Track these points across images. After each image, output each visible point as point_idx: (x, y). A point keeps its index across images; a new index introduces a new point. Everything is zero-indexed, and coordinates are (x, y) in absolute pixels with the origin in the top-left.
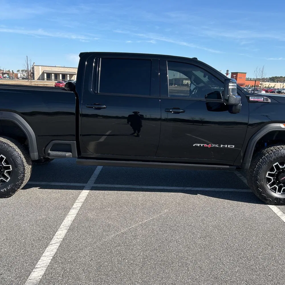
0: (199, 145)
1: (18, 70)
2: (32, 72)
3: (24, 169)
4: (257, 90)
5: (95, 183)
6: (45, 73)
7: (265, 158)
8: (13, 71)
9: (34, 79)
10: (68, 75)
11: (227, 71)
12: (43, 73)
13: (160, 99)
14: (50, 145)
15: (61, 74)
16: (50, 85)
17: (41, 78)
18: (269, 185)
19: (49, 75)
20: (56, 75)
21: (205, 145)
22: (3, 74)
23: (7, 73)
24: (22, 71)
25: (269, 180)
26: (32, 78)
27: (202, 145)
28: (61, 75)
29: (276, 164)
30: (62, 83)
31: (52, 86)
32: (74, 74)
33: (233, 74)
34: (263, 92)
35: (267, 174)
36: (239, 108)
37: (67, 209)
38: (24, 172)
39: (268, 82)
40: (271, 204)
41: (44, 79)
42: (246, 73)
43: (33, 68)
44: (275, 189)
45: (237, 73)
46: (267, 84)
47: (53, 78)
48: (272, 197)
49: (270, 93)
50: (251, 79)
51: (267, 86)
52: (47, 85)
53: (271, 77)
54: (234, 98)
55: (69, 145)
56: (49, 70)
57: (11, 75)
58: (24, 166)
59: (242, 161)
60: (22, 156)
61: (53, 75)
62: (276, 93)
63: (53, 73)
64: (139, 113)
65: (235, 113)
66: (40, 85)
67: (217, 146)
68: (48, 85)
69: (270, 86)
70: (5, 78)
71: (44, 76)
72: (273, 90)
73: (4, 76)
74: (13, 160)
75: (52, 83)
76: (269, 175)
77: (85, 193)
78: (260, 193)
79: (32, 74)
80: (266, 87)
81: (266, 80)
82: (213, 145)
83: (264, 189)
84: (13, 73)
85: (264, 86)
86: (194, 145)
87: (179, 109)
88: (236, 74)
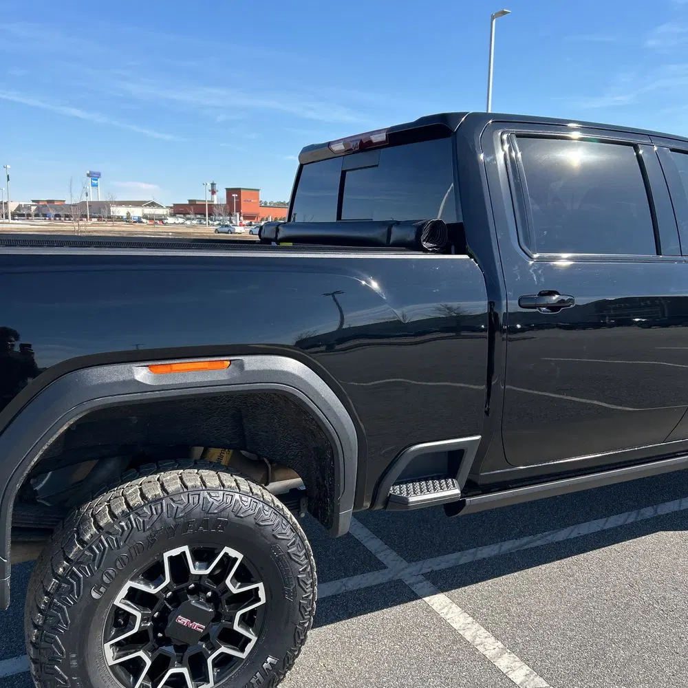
11: (213, 185)
33: (230, 192)
42: (258, 190)
45: (240, 189)
88: (238, 191)
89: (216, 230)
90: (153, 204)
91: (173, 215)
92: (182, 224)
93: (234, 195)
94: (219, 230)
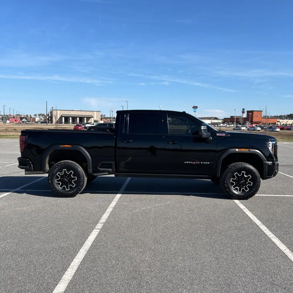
0: (188, 162)
1: (35, 114)
2: (50, 116)
3: (84, 179)
4: (271, 128)
5: (124, 191)
6: (63, 117)
7: (228, 170)
8: (30, 115)
9: (52, 123)
10: (85, 118)
11: (243, 109)
12: (61, 117)
13: (164, 136)
14: (99, 165)
15: (78, 117)
16: (68, 128)
17: (59, 121)
18: (233, 187)
19: (67, 119)
20: (74, 119)
21: (192, 163)
22: (21, 119)
23: (25, 118)
24: (39, 115)
25: (233, 184)
26: (50, 122)
27: (190, 162)
28: (78, 119)
29: (236, 174)
30: (81, 126)
31: (70, 129)
32: (90, 117)
33: (248, 112)
34: (278, 130)
35: (231, 180)
36: (209, 140)
37: (110, 202)
38: (84, 181)
39: (286, 119)
40: (235, 199)
41: (62, 123)
42: (262, 111)
43: (51, 112)
44: (237, 189)
45: (253, 111)
46: (284, 122)
47: (71, 121)
48: (235, 194)
49: (287, 130)
50: (268, 116)
51: (285, 123)
52: (65, 128)
53: (289, 114)
54: (205, 134)
55: (111, 164)
56: (66, 113)
57: (29, 119)
58: (84, 177)
59: (215, 171)
60: (83, 172)
61: (71, 118)
62: (292, 130)
63: (71, 117)
64: (154, 146)
65: (208, 143)
66: (60, 129)
67: (199, 163)
68: (67, 128)
69: (288, 123)
70: (23, 122)
71: (62, 120)
72: (289, 128)
73: (23, 120)
74: (78, 173)
75: (70, 126)
76: (233, 180)
77: (118, 196)
78: (227, 192)
79: (50, 118)
80: (283, 124)
81: (284, 118)
82: (196, 163)
83: (229, 189)
84: (31, 117)
85: (282, 124)
86: (185, 163)
87: (175, 141)
89: (234, 128)
90: (216, 119)
91: (223, 123)
92: (225, 126)
93: (250, 114)
94: (235, 129)
